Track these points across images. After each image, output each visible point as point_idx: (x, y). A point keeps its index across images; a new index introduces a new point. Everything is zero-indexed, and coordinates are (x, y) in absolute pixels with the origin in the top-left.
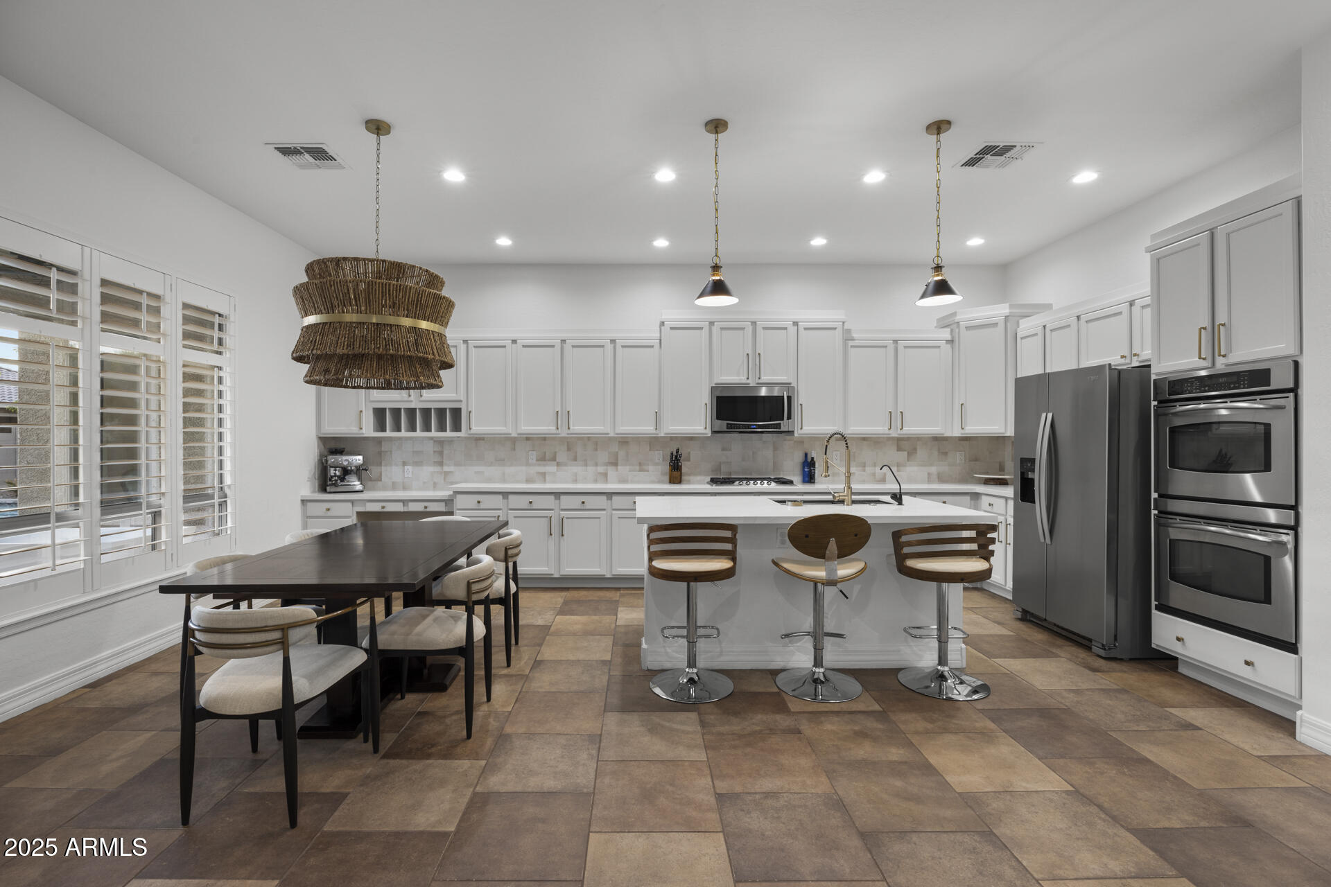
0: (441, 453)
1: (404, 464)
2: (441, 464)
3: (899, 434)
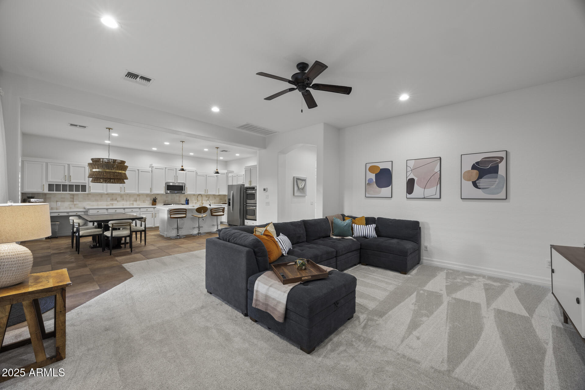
0: (73, 198)
1: (57, 201)
2: (73, 201)
3: (207, 194)
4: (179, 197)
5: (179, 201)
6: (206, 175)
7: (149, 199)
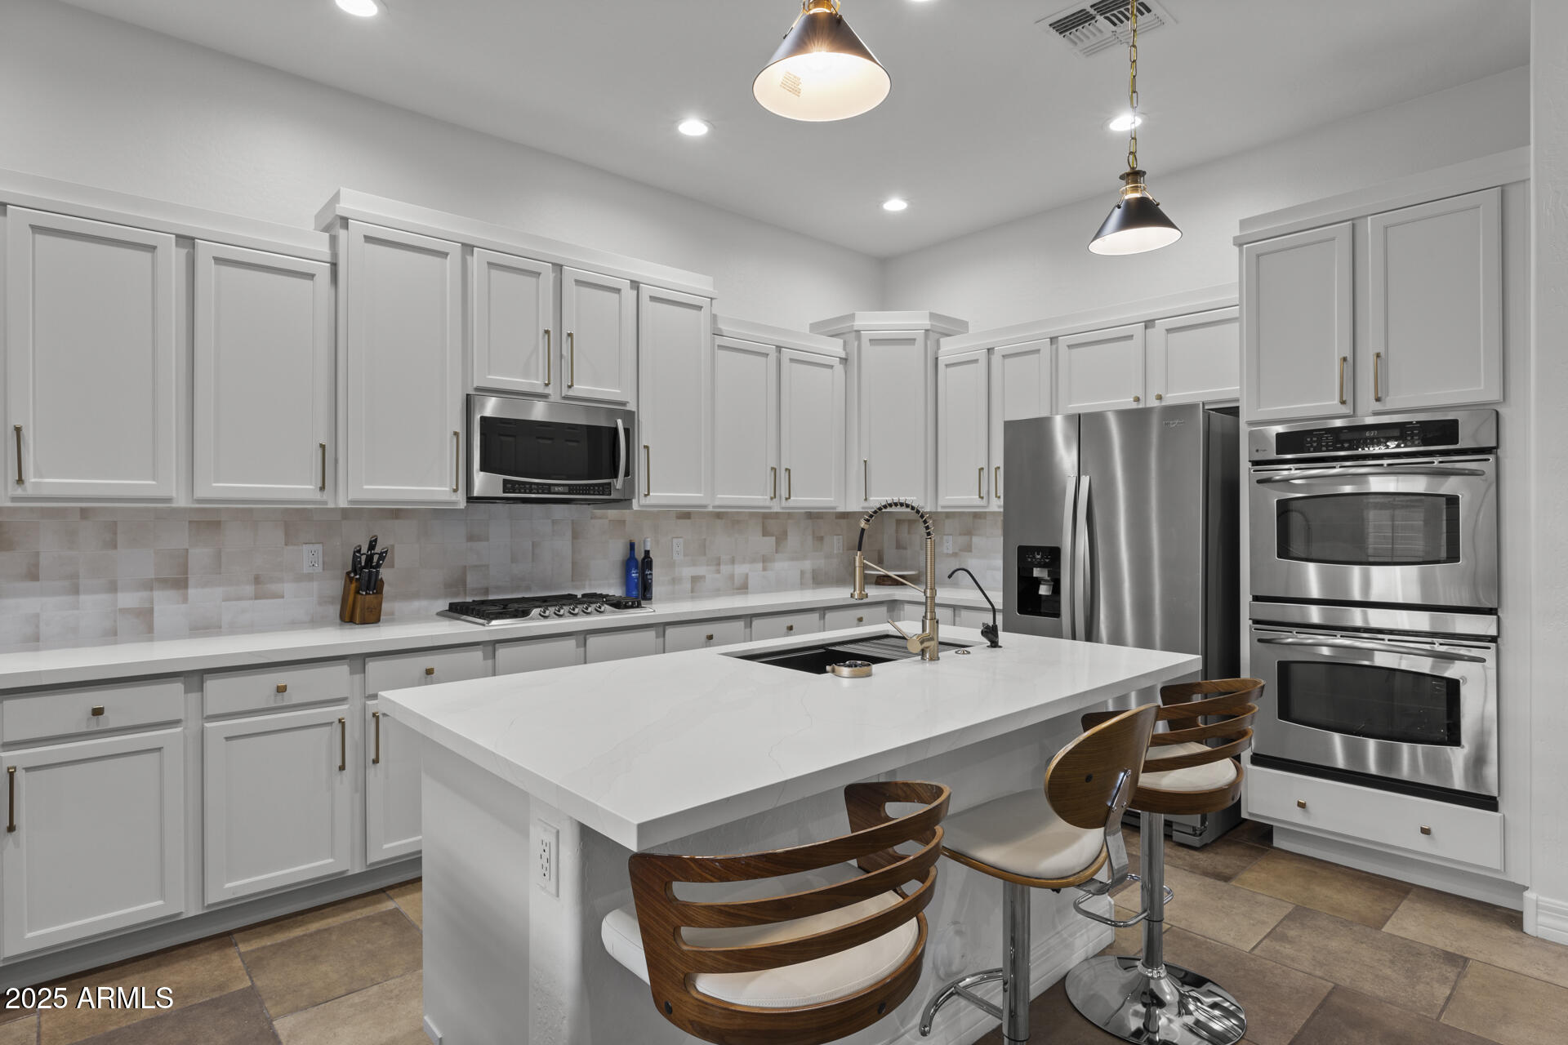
3: (783, 508)
4: (575, 536)
5: (578, 571)
6: (779, 348)
7: (308, 556)
